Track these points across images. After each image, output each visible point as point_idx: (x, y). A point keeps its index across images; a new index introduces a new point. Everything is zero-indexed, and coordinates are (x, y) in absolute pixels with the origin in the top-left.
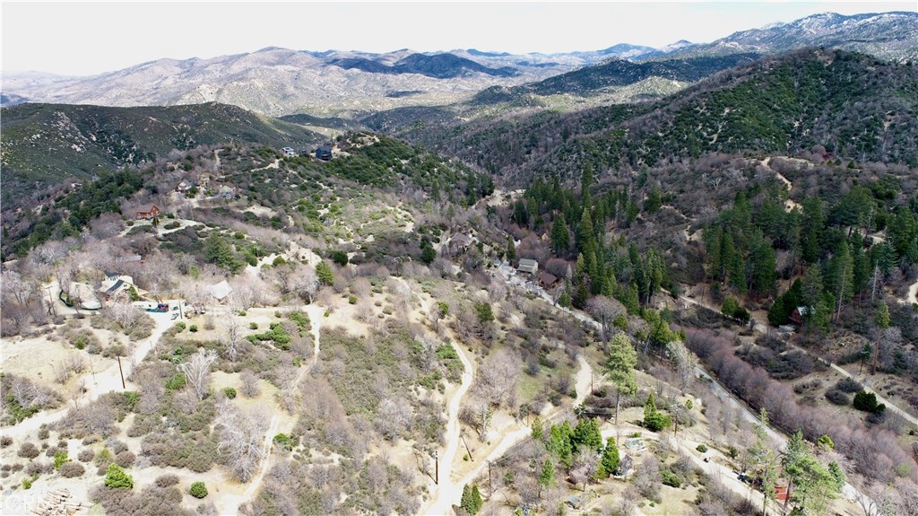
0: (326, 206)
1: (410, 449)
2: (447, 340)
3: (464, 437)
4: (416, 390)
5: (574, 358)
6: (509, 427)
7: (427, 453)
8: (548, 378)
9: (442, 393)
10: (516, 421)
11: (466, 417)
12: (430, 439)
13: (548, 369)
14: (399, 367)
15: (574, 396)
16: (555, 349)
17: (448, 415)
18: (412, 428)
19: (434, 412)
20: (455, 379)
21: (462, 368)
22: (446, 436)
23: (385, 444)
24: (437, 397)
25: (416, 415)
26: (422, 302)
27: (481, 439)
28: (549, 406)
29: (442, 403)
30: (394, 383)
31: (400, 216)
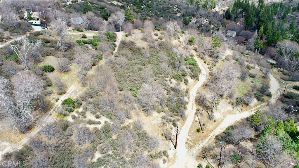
0: (145, 5)
1: (160, 119)
2: (192, 56)
3: (199, 115)
4: (170, 81)
5: (266, 74)
6: (228, 111)
7: (171, 123)
8: (252, 84)
9: (186, 84)
10: (233, 107)
11: (200, 101)
12: (175, 113)
13: (251, 78)
14: (161, 66)
15: (270, 96)
16: (254, 68)
17: (189, 98)
18: (163, 104)
19: (180, 96)
20: (195, 77)
21: (200, 71)
22: (186, 113)
23: (143, 114)
24: (183, 87)
25: (167, 96)
26: (180, 37)
27: (210, 117)
28: (255, 101)
29: (185, 90)
30: (157, 75)
31: (175, 10)
